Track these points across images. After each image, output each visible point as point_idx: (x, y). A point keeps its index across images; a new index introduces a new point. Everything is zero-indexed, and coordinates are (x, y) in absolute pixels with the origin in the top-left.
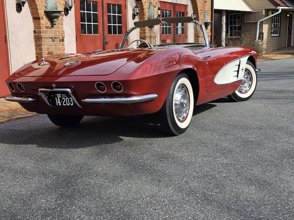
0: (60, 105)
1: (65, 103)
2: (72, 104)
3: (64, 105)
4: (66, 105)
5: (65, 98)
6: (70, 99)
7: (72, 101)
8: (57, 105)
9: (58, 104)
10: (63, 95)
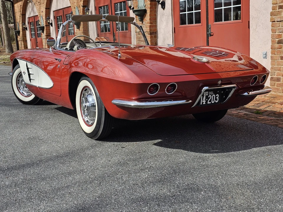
0: (204, 103)
1: (210, 101)
2: (217, 101)
3: (208, 103)
4: (210, 103)
5: (212, 95)
6: (216, 96)
7: (217, 98)
8: (201, 104)
9: (203, 103)
10: (211, 93)
